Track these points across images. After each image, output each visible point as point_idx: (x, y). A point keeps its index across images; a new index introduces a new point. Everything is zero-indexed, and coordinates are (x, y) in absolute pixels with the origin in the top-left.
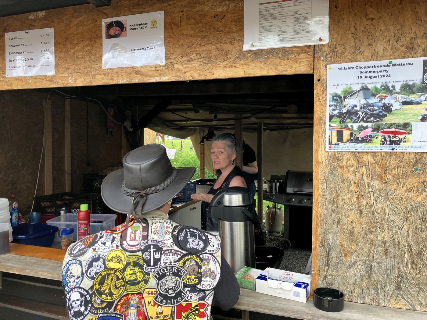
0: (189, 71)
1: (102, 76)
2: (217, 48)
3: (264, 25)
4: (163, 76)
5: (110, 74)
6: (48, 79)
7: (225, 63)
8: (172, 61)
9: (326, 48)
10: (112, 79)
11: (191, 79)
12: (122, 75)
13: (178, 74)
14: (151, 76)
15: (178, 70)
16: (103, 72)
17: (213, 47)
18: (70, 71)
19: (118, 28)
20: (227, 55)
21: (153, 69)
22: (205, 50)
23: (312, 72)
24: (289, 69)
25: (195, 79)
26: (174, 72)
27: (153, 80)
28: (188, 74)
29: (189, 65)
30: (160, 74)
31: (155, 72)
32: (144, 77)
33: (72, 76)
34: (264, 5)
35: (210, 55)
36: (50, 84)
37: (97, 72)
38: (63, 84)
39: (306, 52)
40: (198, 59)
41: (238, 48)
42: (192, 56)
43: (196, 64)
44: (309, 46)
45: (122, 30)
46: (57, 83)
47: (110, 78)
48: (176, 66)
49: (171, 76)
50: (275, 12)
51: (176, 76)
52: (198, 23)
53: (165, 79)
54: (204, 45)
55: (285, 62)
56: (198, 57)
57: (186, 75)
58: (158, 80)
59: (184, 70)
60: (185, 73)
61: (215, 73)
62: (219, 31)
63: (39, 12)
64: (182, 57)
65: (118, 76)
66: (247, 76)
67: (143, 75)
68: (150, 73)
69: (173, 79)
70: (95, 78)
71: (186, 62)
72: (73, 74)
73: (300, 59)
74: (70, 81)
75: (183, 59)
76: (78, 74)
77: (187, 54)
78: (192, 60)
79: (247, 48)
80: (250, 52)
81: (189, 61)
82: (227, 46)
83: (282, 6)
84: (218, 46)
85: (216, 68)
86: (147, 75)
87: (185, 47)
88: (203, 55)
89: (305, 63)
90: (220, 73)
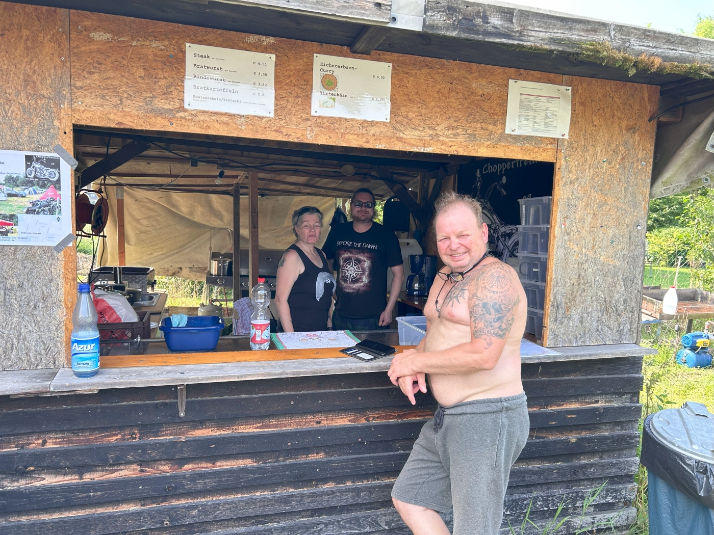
0: (454, 145)
1: (355, 137)
2: (482, 128)
3: (523, 114)
4: (427, 147)
5: (364, 136)
6: (273, 129)
7: (488, 143)
8: (438, 132)
9: (566, 143)
10: (367, 142)
11: (455, 153)
12: (380, 140)
13: (443, 147)
14: (414, 145)
15: (444, 143)
16: (355, 132)
17: (479, 125)
18: (309, 123)
20: (490, 135)
21: (417, 138)
22: (470, 127)
23: (555, 161)
24: (539, 157)
25: (459, 154)
26: (439, 144)
27: (416, 150)
28: (454, 148)
29: (456, 140)
30: (424, 144)
31: (419, 141)
32: (406, 145)
33: (311, 130)
34: (524, 96)
35: (476, 133)
36: (276, 135)
37: (348, 130)
38: (298, 138)
39: (551, 143)
40: (464, 134)
41: (501, 131)
42: (457, 131)
43: (461, 139)
44: (554, 139)
46: (288, 137)
47: (364, 140)
48: (442, 138)
49: (435, 148)
50: (532, 104)
51: (441, 149)
52: (466, 99)
53: (429, 150)
54: (470, 122)
55: (537, 150)
56: (464, 132)
57: (451, 149)
58: (422, 150)
59: (450, 144)
60: (450, 147)
61: (479, 150)
62: (485, 111)
63: (264, 37)
64: (449, 130)
65: (375, 140)
66: (507, 157)
67: (405, 142)
68: (412, 141)
69: (438, 152)
70: (344, 137)
71: (452, 136)
72: (314, 128)
73: (547, 149)
74: (309, 136)
75: (450, 132)
76: (321, 128)
77: (454, 128)
78: (458, 134)
79: (508, 131)
80: (510, 135)
81: (456, 135)
82: (491, 127)
83: (537, 100)
84: (483, 125)
85: (480, 146)
86: (409, 144)
87: (452, 120)
88: (469, 132)
89: (550, 153)
90: (483, 151)
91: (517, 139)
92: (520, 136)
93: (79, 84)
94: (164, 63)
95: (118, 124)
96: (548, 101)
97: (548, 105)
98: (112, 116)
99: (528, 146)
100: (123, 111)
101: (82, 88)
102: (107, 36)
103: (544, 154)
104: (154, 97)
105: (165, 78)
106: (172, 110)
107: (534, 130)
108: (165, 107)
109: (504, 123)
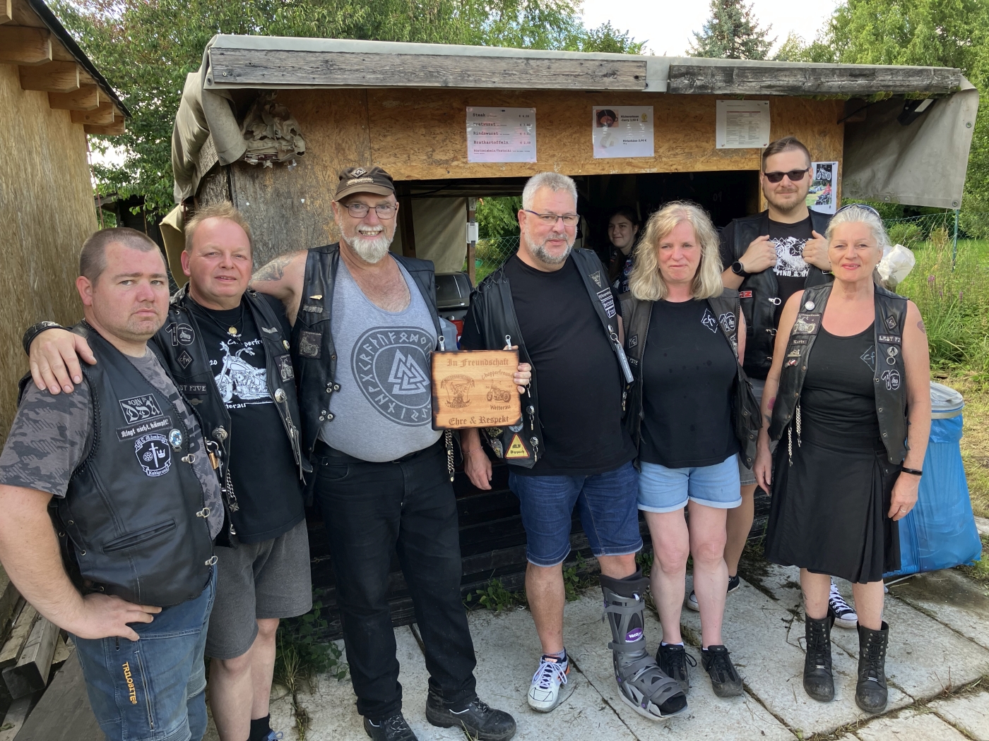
0: (675, 164)
1: (593, 166)
2: (697, 146)
3: (730, 129)
4: (652, 168)
5: (600, 164)
6: (527, 167)
7: (702, 159)
8: (660, 154)
10: (603, 169)
11: (676, 171)
12: (613, 166)
13: (665, 166)
14: (641, 168)
15: (665, 163)
16: (593, 162)
17: (694, 144)
18: (555, 158)
19: (610, 118)
20: (704, 151)
22: (687, 146)
24: (746, 166)
25: (679, 171)
26: (662, 164)
27: (643, 171)
28: (674, 167)
29: (675, 159)
30: (649, 166)
31: (645, 164)
32: (635, 168)
33: (558, 165)
34: (730, 113)
35: (692, 151)
37: (587, 161)
39: (756, 154)
40: (682, 153)
41: (712, 147)
42: (677, 151)
43: (680, 158)
45: (614, 120)
47: (601, 168)
48: (664, 159)
49: (659, 168)
50: (738, 120)
51: (663, 168)
52: (682, 121)
53: (654, 170)
54: (687, 142)
55: (743, 160)
57: (671, 168)
58: (648, 171)
59: (671, 163)
60: (671, 165)
61: (695, 166)
62: (698, 131)
64: (669, 151)
65: (609, 166)
66: (719, 170)
67: (634, 166)
68: (640, 165)
69: (661, 171)
70: (584, 167)
71: (672, 156)
72: (559, 163)
73: (753, 158)
75: (670, 153)
76: (565, 162)
77: (673, 149)
78: (677, 154)
79: (718, 146)
80: (720, 150)
81: (675, 155)
82: (704, 144)
83: (741, 116)
84: (698, 143)
85: (696, 162)
86: (638, 167)
87: (671, 142)
88: (686, 151)
89: (755, 163)
90: (700, 167)
91: (726, 152)
92: (729, 150)
93: (376, 147)
94: (439, 121)
95: (408, 177)
96: (751, 116)
97: (751, 119)
98: (402, 171)
99: (736, 158)
100: (411, 166)
101: (379, 150)
102: (395, 103)
103: (750, 163)
104: (434, 151)
105: (441, 133)
106: (447, 161)
107: (740, 143)
108: (443, 158)
109: (715, 141)
